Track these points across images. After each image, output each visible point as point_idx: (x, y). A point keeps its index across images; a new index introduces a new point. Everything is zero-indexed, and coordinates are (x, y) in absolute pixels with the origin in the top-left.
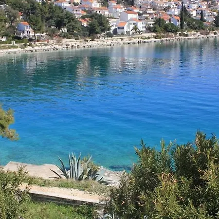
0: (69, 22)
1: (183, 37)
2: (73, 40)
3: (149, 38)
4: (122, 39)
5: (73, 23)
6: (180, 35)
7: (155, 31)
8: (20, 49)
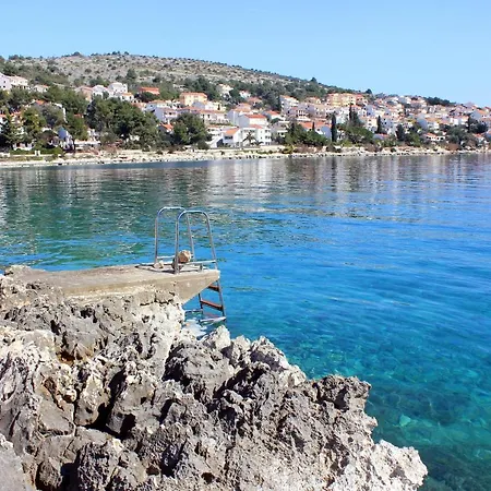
0: (137, 125)
1: (330, 153)
2: (140, 151)
3: (271, 152)
4: (223, 153)
5: (143, 127)
6: (327, 150)
7: (284, 143)
8: (44, 162)
